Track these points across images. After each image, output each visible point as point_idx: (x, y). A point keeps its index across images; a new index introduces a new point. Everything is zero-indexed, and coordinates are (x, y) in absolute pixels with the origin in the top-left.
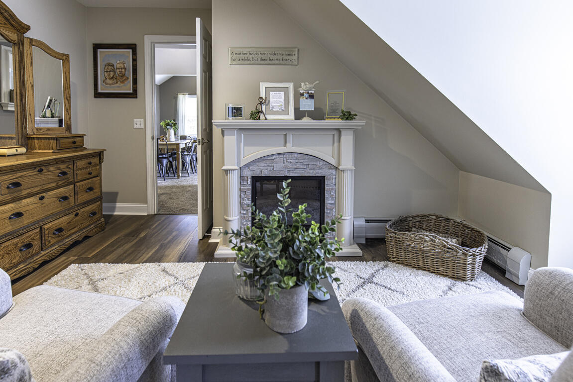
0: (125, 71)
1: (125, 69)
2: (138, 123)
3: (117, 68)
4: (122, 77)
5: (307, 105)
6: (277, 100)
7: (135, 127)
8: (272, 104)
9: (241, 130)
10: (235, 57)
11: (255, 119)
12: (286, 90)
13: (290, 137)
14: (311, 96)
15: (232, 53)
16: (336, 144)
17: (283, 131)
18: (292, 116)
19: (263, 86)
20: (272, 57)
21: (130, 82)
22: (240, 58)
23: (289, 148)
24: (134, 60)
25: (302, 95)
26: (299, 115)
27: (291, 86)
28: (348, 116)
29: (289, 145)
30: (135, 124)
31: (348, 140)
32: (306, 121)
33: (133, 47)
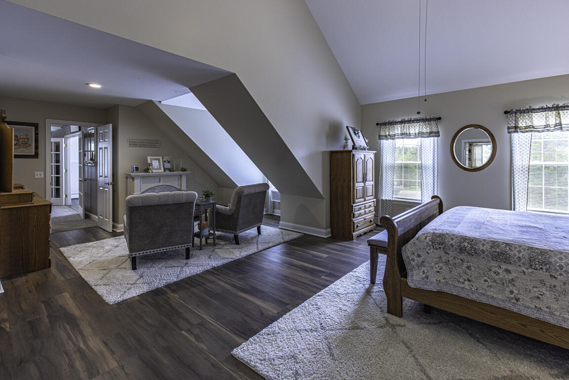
0: (28, 141)
1: (28, 139)
2: (39, 175)
3: (20, 138)
4: (26, 144)
5: (168, 166)
6: (155, 164)
7: (36, 177)
8: (154, 166)
9: (142, 177)
10: (131, 143)
11: (147, 172)
12: (159, 160)
13: (162, 179)
14: (169, 162)
15: (130, 142)
16: (180, 181)
17: (159, 177)
18: (162, 170)
19: (149, 158)
20: (148, 144)
21: (32, 148)
22: (133, 144)
23: (161, 183)
24: (37, 134)
25: (165, 161)
26: (165, 170)
27: (161, 158)
28: (184, 170)
29: (161, 182)
30: (36, 175)
31: (184, 179)
32: (168, 172)
33: (36, 126)
